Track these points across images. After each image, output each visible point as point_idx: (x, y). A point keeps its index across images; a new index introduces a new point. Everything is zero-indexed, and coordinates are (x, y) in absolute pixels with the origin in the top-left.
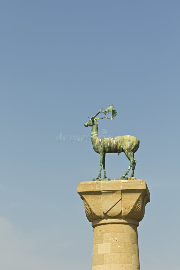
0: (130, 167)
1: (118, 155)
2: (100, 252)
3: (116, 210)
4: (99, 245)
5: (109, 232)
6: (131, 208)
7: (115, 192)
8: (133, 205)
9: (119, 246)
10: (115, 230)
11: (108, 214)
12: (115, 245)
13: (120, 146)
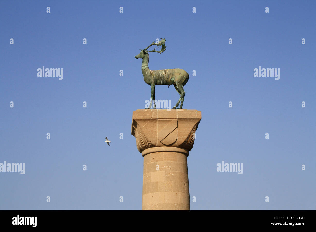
0: (180, 98)
1: (169, 87)
2: (153, 180)
3: (171, 139)
4: (152, 173)
5: (163, 160)
6: (186, 137)
7: (171, 120)
8: (188, 134)
9: (173, 175)
10: (169, 159)
11: (163, 142)
12: (169, 173)
13: (171, 78)
